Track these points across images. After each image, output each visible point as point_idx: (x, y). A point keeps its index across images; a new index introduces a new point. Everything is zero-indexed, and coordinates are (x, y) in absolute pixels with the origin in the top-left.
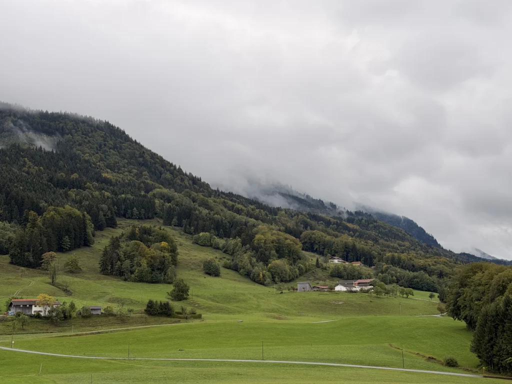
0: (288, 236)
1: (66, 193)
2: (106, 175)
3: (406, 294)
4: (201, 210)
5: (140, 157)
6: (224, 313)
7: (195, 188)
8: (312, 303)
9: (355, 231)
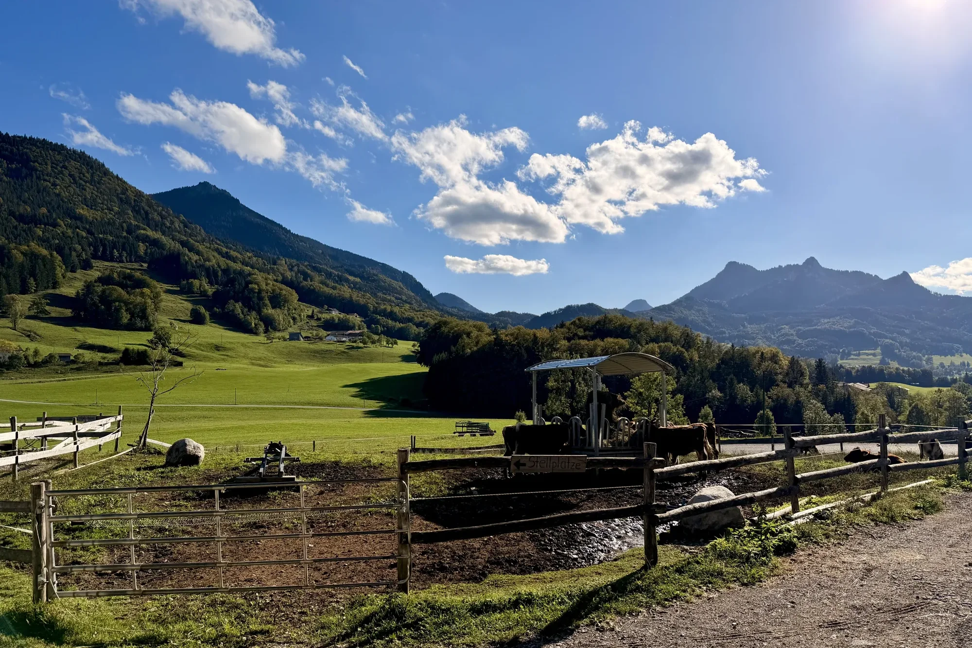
0: (284, 287)
1: (30, 229)
2: (81, 211)
3: (392, 343)
4: (191, 256)
5: (124, 194)
6: (209, 361)
7: (185, 232)
8: (302, 352)
9: (355, 283)
